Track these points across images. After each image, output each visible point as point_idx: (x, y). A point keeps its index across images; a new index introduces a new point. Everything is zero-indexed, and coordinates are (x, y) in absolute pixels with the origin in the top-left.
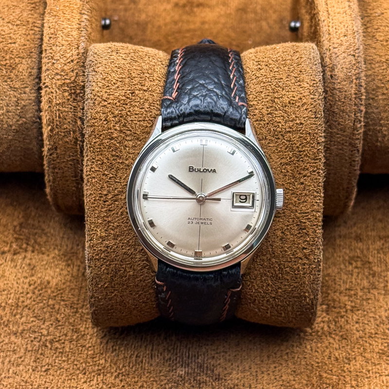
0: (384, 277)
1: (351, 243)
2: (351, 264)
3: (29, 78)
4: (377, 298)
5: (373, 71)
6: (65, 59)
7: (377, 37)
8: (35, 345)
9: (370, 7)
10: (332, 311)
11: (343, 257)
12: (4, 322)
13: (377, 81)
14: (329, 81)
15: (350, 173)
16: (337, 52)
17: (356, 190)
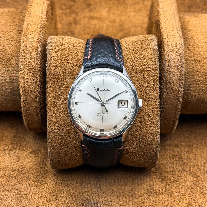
0: (189, 165)
1: (173, 148)
2: (173, 159)
3: (16, 66)
4: (186, 176)
5: (188, 64)
6: (31, 57)
7: (189, 48)
8: (17, 196)
9: (186, 34)
10: (164, 182)
11: (169, 155)
12: (3, 185)
13: (189, 69)
14: (167, 68)
15: (176, 113)
16: (171, 54)
17: (178, 121)
